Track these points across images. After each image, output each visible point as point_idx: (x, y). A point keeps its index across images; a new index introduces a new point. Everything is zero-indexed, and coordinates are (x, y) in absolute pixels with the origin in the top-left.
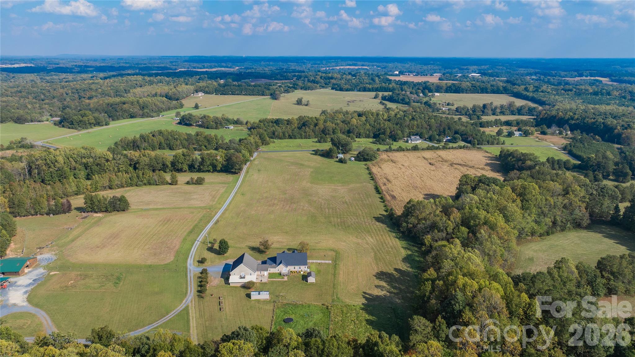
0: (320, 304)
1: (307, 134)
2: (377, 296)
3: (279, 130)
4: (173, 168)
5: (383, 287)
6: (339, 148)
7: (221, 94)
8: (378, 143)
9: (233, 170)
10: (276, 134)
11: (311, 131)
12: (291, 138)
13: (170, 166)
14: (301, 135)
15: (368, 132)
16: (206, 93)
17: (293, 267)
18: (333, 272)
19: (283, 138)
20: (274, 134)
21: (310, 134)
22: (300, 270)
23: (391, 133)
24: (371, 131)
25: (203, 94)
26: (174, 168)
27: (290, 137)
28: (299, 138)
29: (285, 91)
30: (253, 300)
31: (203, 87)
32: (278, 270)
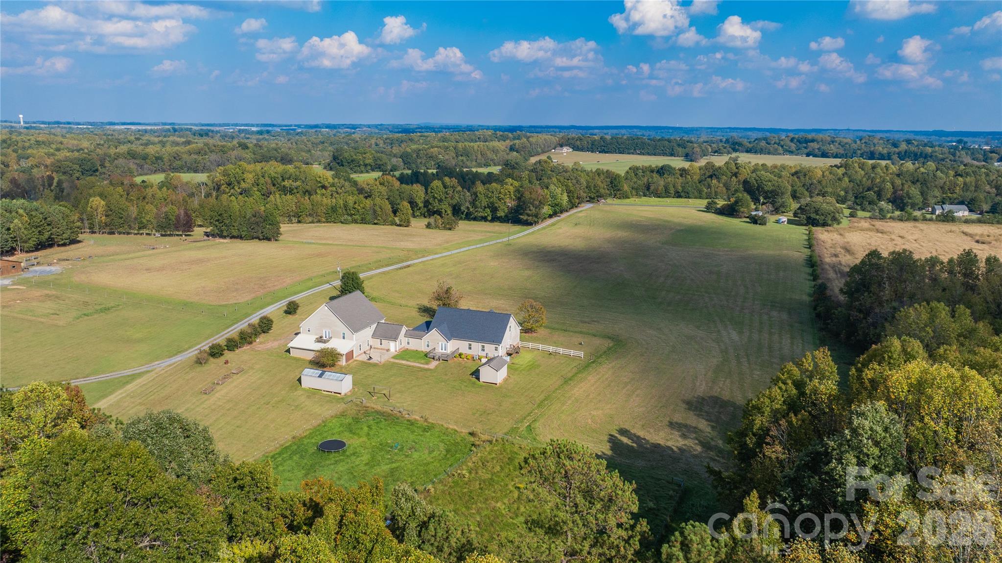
0: (465, 431)
1: (713, 189)
2: (657, 446)
3: (660, 182)
4: (426, 209)
5: (695, 430)
6: (759, 200)
7: (600, 152)
8: (859, 207)
9: (524, 217)
10: (652, 188)
11: (721, 185)
12: (680, 197)
13: (421, 205)
14: (700, 192)
15: (842, 193)
16: (576, 148)
17: (467, 343)
18: (570, 375)
19: (663, 195)
20: (648, 188)
21: (719, 190)
22: (484, 354)
23: (894, 193)
24: (851, 192)
25: (571, 150)
26: (429, 210)
27: (678, 195)
28: (696, 198)
29: (715, 153)
30: (304, 390)
31: (573, 139)
32: (428, 346)
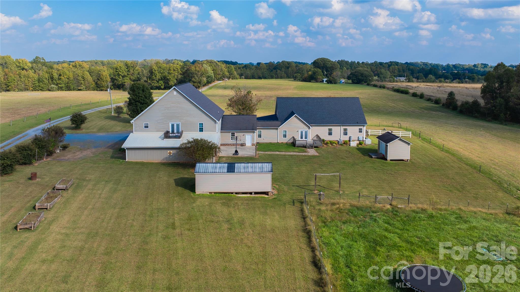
17: (327, 128)
22: (347, 138)
32: (285, 136)
